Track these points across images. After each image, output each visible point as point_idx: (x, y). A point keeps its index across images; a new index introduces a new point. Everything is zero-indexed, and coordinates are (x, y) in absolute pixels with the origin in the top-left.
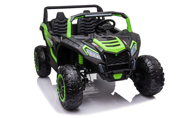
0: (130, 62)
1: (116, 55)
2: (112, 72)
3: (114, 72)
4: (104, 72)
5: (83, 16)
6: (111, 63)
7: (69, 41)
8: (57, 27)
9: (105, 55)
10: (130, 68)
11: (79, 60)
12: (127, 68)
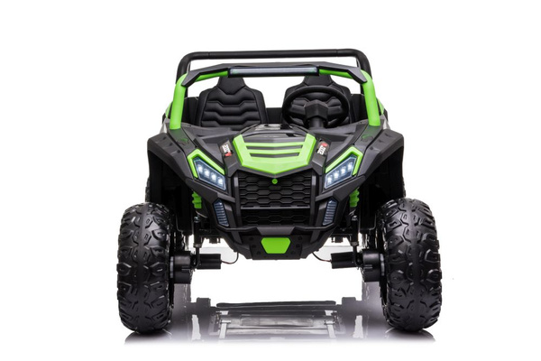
0: (313, 204)
1: (275, 182)
2: (257, 230)
3: (261, 229)
4: (229, 227)
5: (226, 73)
6: (255, 203)
7: (171, 144)
8: (216, 114)
9: (236, 180)
10: (314, 225)
11: (193, 202)
12: (306, 223)
